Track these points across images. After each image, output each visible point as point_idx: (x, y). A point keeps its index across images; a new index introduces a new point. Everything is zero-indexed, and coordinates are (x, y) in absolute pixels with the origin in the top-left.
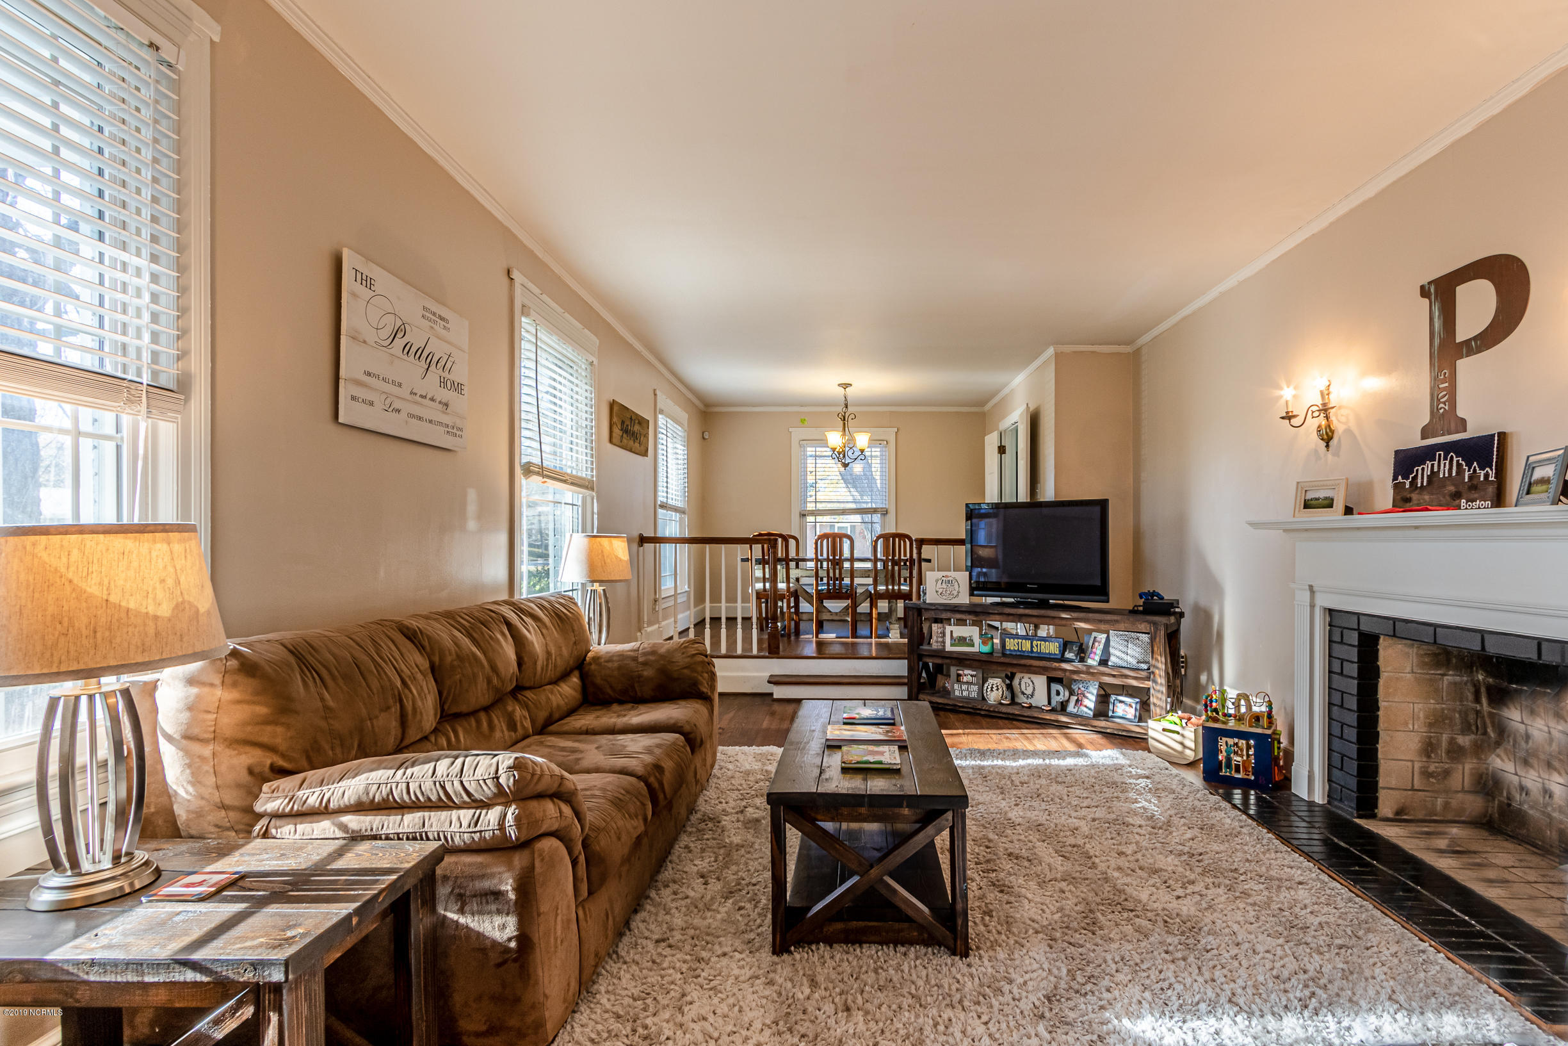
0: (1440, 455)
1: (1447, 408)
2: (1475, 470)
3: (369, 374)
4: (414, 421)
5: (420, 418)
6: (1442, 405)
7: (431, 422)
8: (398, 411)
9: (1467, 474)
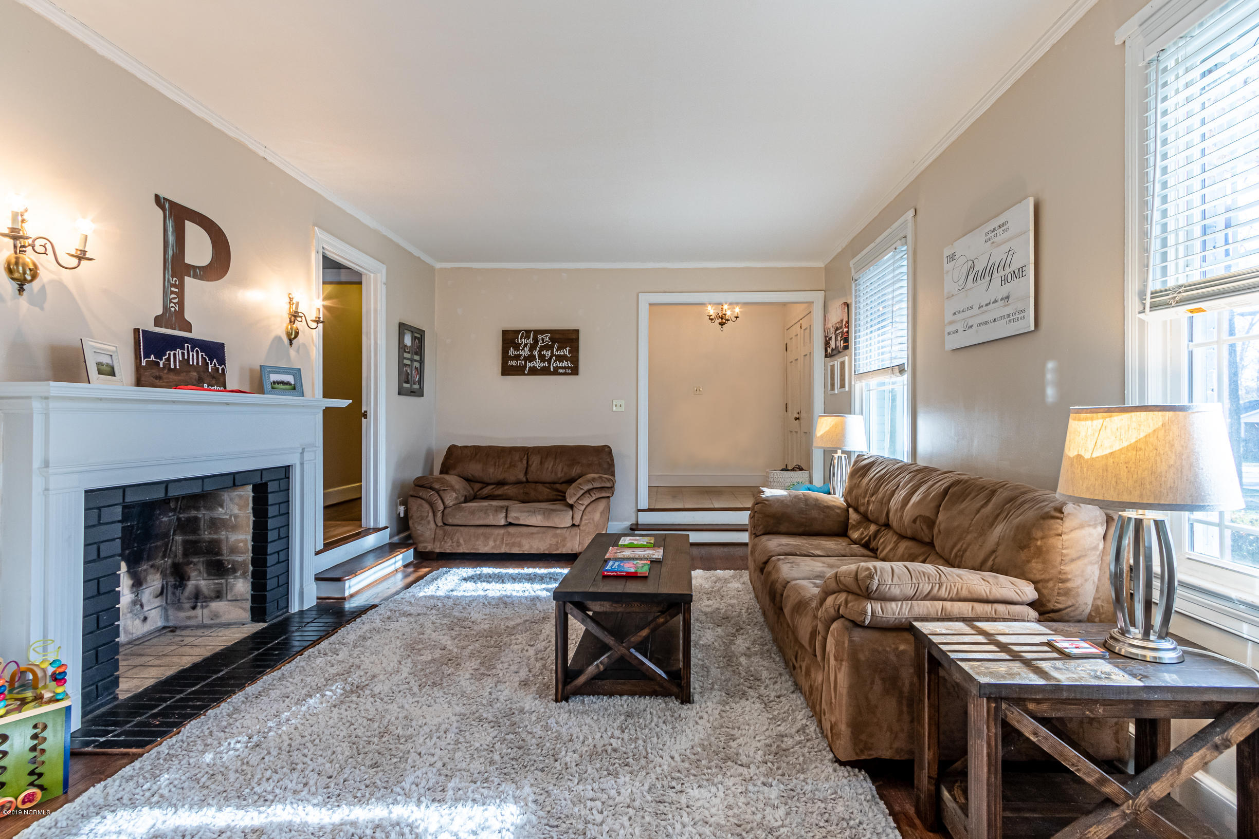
0: (188, 347)
1: (177, 309)
2: (215, 365)
3: (955, 314)
4: (983, 327)
5: (986, 323)
6: (172, 305)
7: (994, 320)
8: (972, 326)
9: (210, 366)
